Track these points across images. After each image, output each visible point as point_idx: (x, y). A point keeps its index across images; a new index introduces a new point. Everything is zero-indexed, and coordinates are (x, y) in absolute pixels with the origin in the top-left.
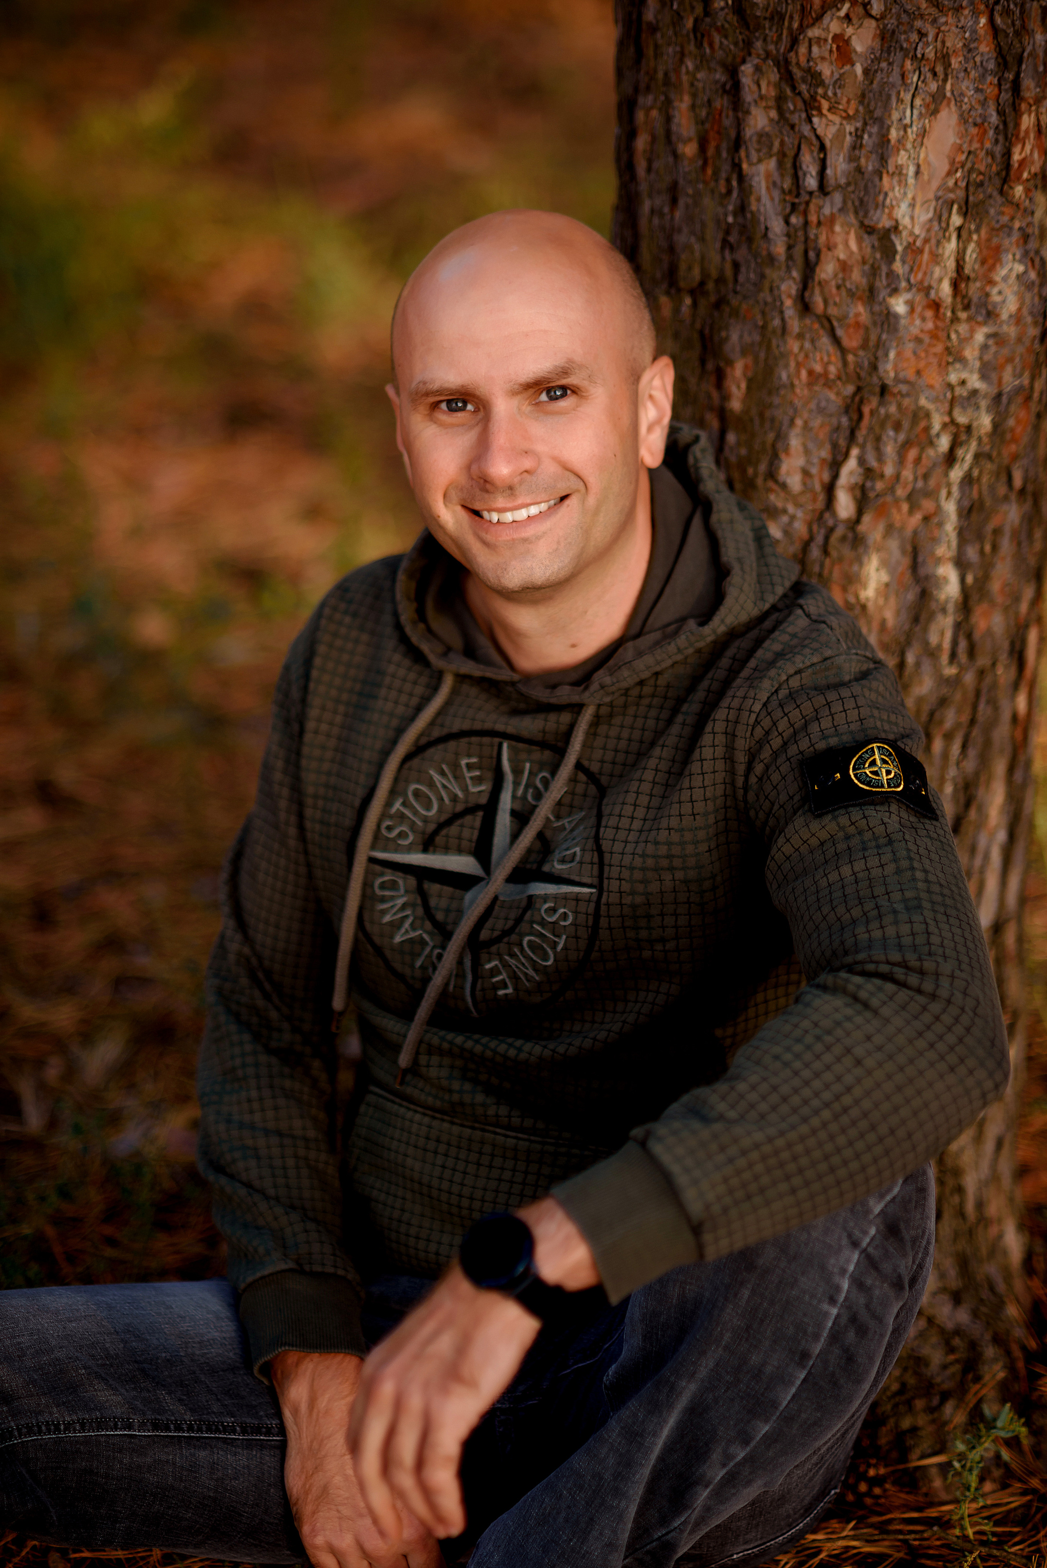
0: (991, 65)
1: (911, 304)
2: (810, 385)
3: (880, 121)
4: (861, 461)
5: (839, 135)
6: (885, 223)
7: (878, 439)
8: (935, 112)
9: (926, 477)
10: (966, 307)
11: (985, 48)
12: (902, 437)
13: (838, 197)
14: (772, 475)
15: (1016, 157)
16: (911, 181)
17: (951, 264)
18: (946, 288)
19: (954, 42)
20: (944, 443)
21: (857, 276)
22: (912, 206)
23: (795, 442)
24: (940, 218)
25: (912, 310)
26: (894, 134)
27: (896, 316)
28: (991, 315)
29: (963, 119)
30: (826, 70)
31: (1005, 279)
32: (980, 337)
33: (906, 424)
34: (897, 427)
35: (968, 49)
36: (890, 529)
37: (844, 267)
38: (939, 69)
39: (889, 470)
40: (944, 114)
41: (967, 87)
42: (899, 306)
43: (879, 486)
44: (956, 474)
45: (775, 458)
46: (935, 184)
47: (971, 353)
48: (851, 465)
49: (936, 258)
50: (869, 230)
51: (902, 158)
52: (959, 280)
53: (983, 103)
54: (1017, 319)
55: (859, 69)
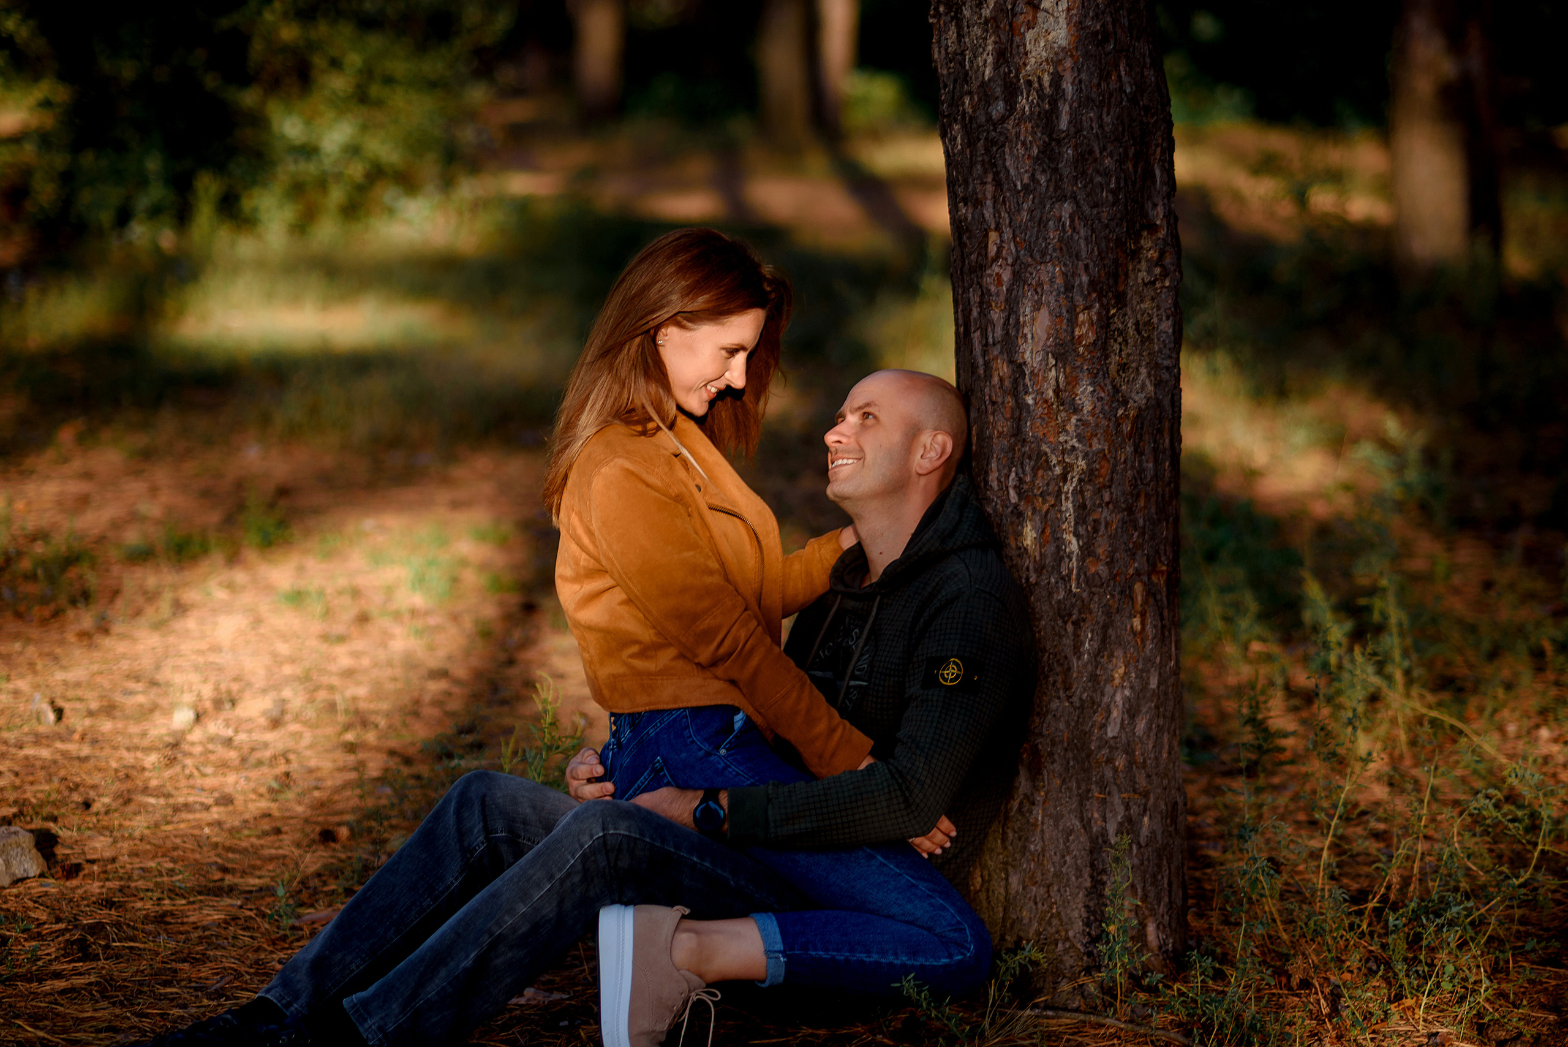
0: (1062, 290)
1: (1035, 399)
2: (998, 437)
3: (1015, 312)
4: (1017, 474)
5: (999, 318)
6: (1020, 361)
7: (1022, 463)
8: (1039, 310)
9: (1048, 484)
10: (1062, 404)
11: (1059, 281)
12: (1032, 463)
13: (999, 347)
14: (986, 482)
15: (1077, 333)
16: (1030, 341)
17: (1053, 382)
18: (1051, 393)
19: (1045, 278)
20: (1058, 470)
21: (1007, 383)
22: (1032, 353)
23: (994, 465)
24: (1045, 359)
25: (1036, 404)
26: (1021, 319)
27: (1028, 405)
28: (1077, 410)
29: (1050, 313)
30: (993, 289)
31: (1083, 393)
32: (1073, 420)
33: (1034, 458)
34: (1030, 458)
35: (1052, 281)
36: (1034, 511)
37: (1001, 380)
38: (1039, 290)
39: (1028, 479)
40: (1042, 311)
41: (1052, 299)
42: (1030, 400)
43: (1025, 487)
44: (1069, 487)
45: (987, 473)
46: (1041, 344)
47: (1070, 428)
48: (1013, 475)
49: (1045, 379)
50: (1011, 362)
51: (1026, 330)
52: (1057, 391)
53: (1060, 307)
54: (1092, 413)
55: (1004, 288)
